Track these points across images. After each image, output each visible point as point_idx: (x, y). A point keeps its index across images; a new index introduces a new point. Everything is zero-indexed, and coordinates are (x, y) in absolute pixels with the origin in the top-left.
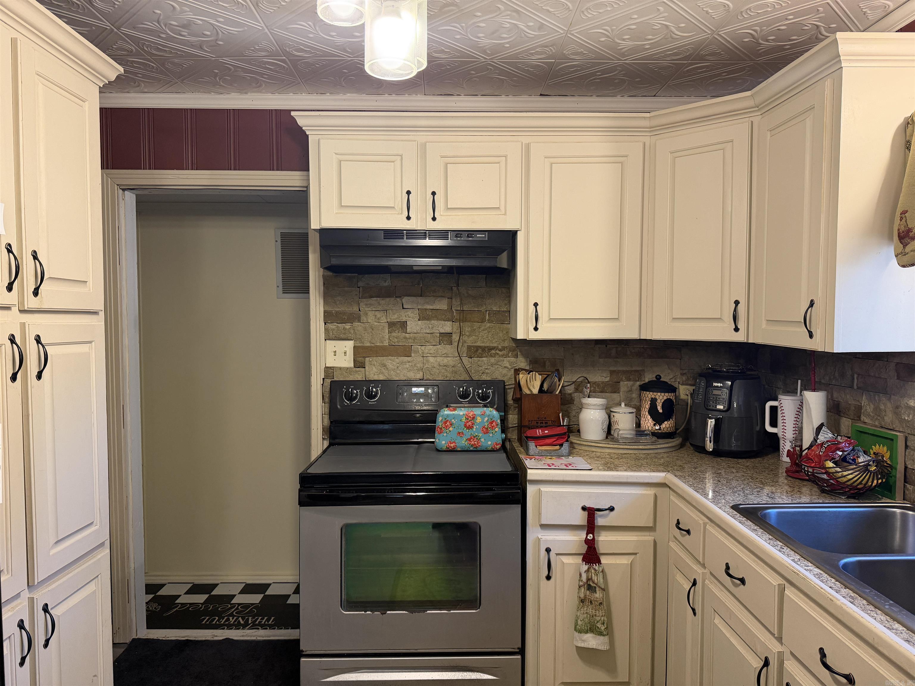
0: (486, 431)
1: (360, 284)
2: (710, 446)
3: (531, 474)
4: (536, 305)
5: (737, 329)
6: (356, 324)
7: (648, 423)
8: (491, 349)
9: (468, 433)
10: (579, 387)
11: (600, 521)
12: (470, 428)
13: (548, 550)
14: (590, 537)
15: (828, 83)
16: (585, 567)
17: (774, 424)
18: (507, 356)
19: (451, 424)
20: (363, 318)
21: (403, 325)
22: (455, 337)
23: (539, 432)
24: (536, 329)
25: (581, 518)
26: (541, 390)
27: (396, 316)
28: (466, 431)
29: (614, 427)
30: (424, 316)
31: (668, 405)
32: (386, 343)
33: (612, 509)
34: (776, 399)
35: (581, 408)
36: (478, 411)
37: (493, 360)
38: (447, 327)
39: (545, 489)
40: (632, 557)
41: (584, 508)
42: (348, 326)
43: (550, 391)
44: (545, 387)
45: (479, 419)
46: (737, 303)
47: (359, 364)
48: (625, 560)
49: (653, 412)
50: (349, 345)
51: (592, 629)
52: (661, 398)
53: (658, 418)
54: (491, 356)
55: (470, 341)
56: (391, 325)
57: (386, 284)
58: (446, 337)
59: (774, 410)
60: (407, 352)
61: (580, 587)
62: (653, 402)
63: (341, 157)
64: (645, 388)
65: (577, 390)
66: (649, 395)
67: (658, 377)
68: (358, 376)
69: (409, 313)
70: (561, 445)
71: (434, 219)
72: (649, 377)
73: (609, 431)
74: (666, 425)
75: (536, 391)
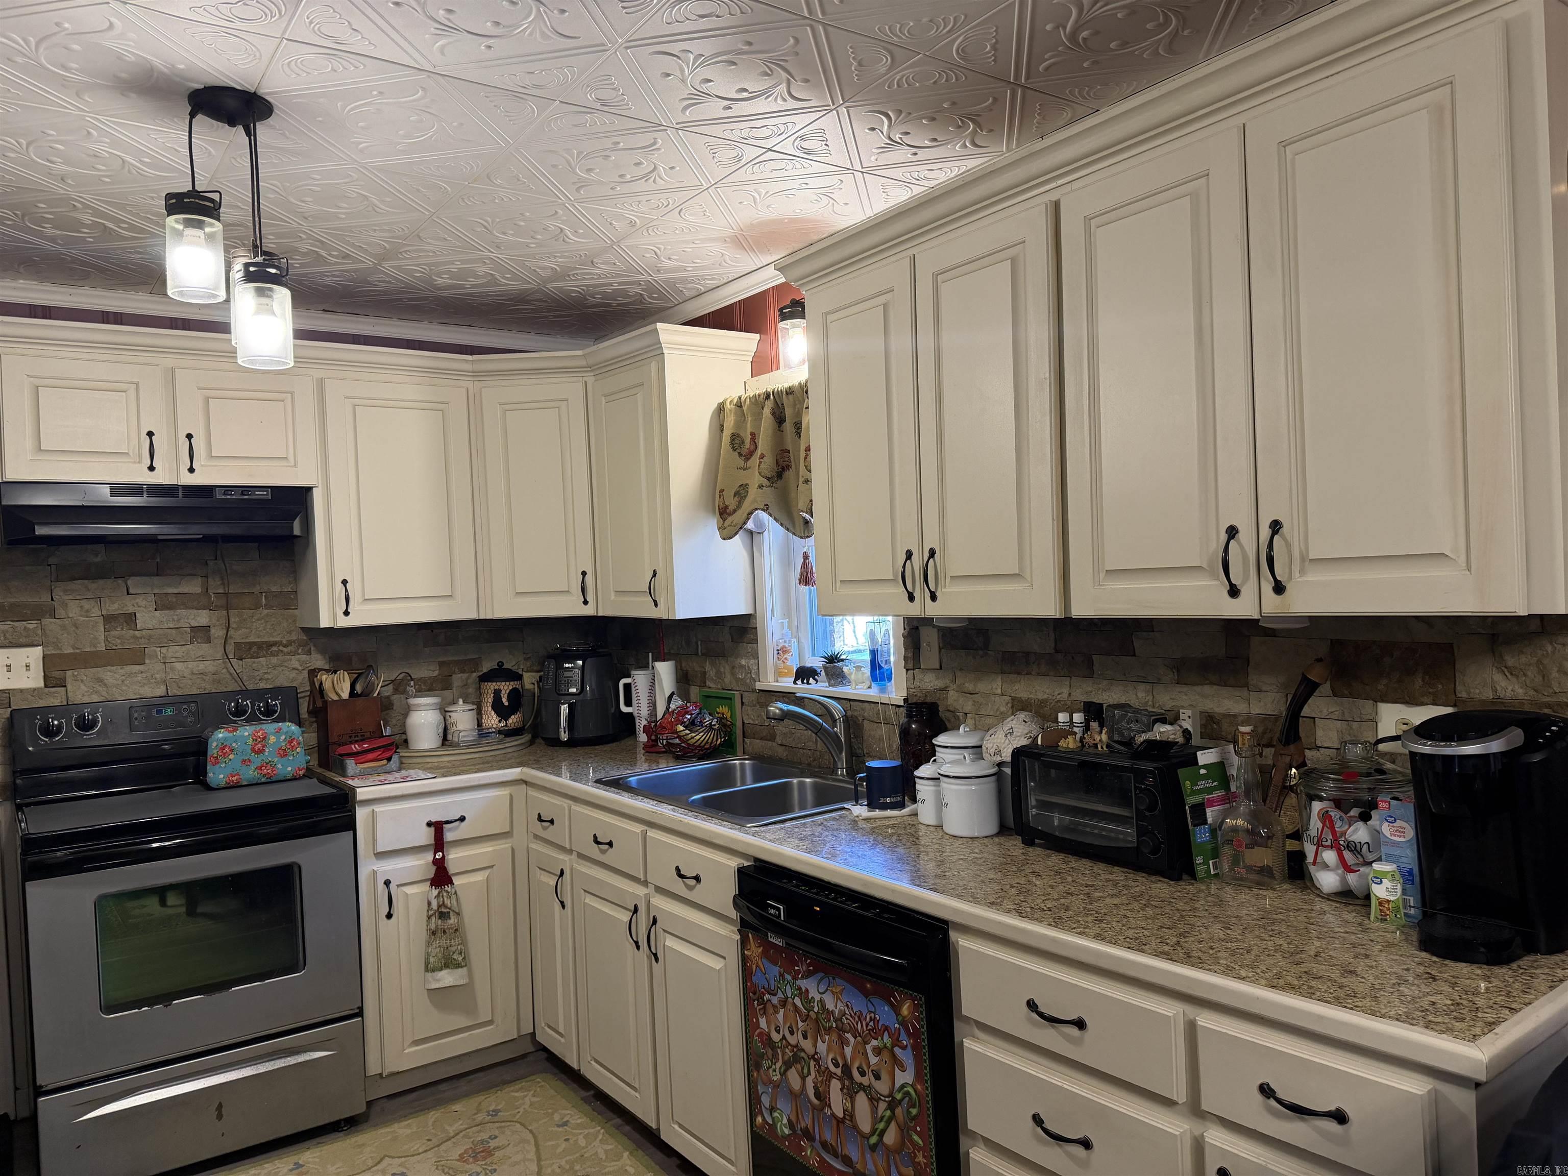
0: (283, 753)
1: (52, 560)
2: (564, 737)
3: (362, 793)
4: (345, 582)
5: (586, 602)
6: (47, 621)
7: (492, 720)
8: (270, 645)
9: (257, 760)
10: (399, 686)
11: (450, 835)
12: (260, 752)
13: (387, 883)
14: (439, 855)
15: (654, 365)
16: (435, 892)
17: (628, 703)
18: (295, 653)
19: (232, 750)
20: (60, 612)
21: (130, 619)
22: (217, 633)
23: (355, 748)
24: (346, 613)
25: (426, 836)
26: (352, 693)
27: (116, 606)
28: (254, 757)
29: (451, 730)
30: (163, 604)
31: (515, 695)
32: (101, 647)
33: (462, 819)
34: (629, 676)
35: (407, 711)
36: (270, 728)
37: (274, 660)
38: (202, 618)
39: (379, 808)
40: (487, 872)
41: (429, 824)
42: (32, 625)
43: (366, 694)
44: (359, 688)
45: (272, 739)
46: (584, 574)
47: (52, 680)
48: (480, 877)
49: (497, 706)
50: (35, 654)
51: (448, 963)
52: (505, 688)
53: (502, 712)
54: (272, 655)
55: (238, 635)
56: (109, 619)
57: (98, 559)
58: (201, 633)
59: (628, 687)
60: (137, 657)
61: (429, 917)
62: (497, 693)
63: (37, 382)
64: (486, 678)
65: (396, 691)
66: (492, 686)
67: (501, 664)
68: (56, 699)
69: (140, 600)
70: (389, 759)
71: (191, 470)
72: (487, 666)
73: (445, 739)
74: (514, 720)
75: (345, 695)
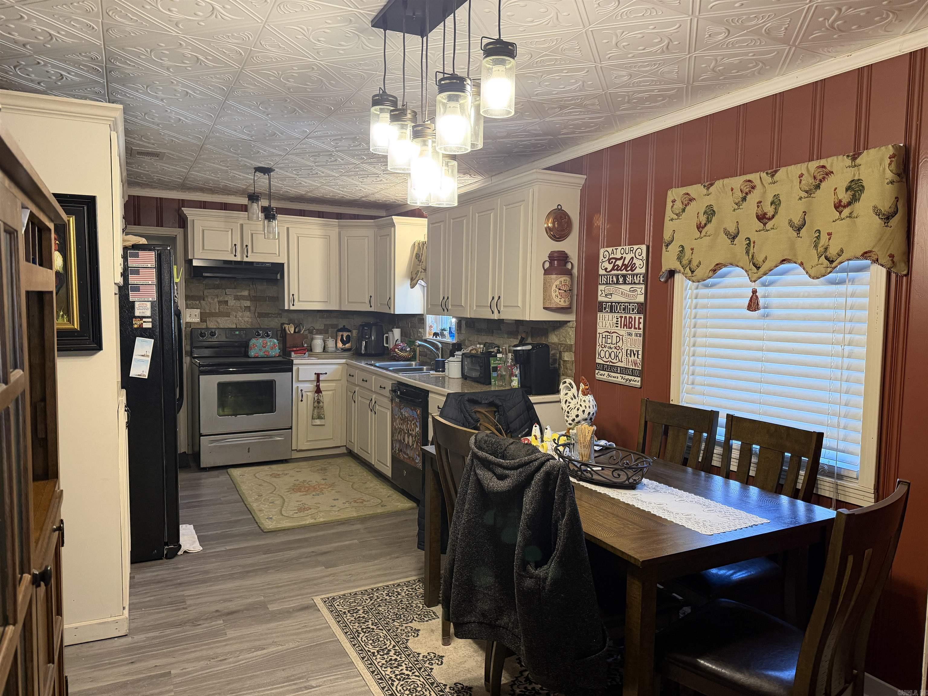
0: (272, 349)
1: (204, 282)
2: (363, 352)
3: (295, 362)
4: (293, 295)
5: (371, 306)
6: (202, 302)
7: (340, 345)
8: (269, 314)
9: (264, 350)
10: (311, 332)
11: (322, 378)
12: (264, 347)
13: (301, 390)
14: (318, 384)
15: (393, 229)
16: (316, 395)
17: (387, 343)
18: (277, 317)
19: (256, 346)
20: (206, 299)
21: (226, 302)
22: (252, 308)
23: (295, 349)
24: (293, 305)
25: (314, 377)
26: (295, 332)
27: (221, 298)
28: (263, 349)
29: (326, 347)
30: (237, 298)
31: (348, 337)
32: (217, 311)
33: (326, 373)
34: (388, 334)
35: (312, 339)
36: (268, 339)
37: (270, 319)
38: (248, 303)
39: (300, 367)
40: (334, 391)
41: (315, 374)
42: (197, 302)
43: (299, 331)
44: (297, 330)
45: (269, 344)
46: (371, 297)
47: (203, 320)
48: (331, 393)
49: (342, 340)
50: (197, 312)
51: (319, 417)
52: (345, 334)
53: (344, 343)
54: (270, 317)
55: (258, 310)
56: (219, 302)
57: (217, 283)
58: (248, 308)
59: (387, 337)
60: (228, 315)
61: (314, 402)
62: (342, 336)
63: (204, 228)
64: (339, 330)
65: (309, 333)
66: (341, 333)
67: (344, 326)
68: (204, 326)
69: (229, 296)
70: (305, 354)
71: (247, 257)
72: (341, 326)
73: (325, 349)
74: (348, 346)
75: (292, 332)
